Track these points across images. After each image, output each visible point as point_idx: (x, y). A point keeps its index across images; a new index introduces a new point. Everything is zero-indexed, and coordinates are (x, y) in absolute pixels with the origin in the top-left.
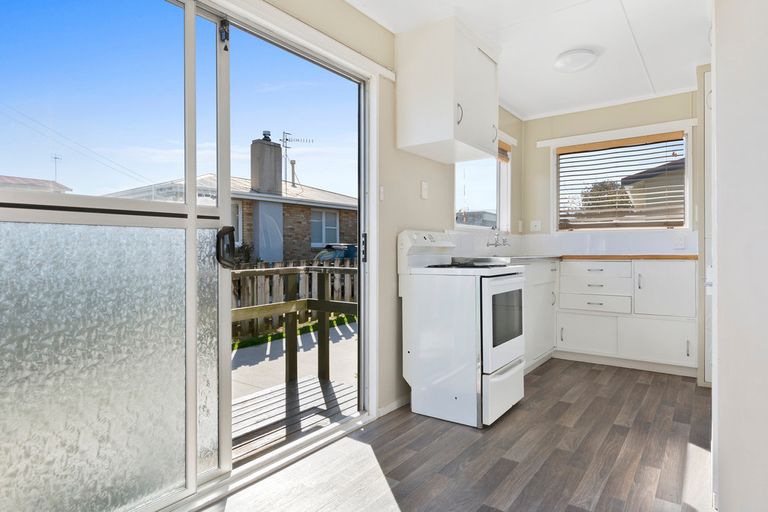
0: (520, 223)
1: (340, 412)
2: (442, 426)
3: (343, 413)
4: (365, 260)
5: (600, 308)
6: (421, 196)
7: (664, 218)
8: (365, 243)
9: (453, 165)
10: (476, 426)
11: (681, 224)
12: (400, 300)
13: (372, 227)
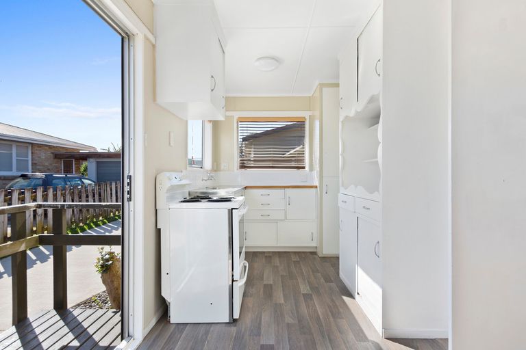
0: (215, 164)
1: (96, 344)
2: (203, 329)
3: (101, 344)
4: (130, 199)
5: (268, 218)
6: (170, 144)
7: (293, 164)
8: (129, 184)
9: (187, 121)
10: (228, 321)
11: (304, 168)
12: (158, 232)
13: (136, 169)
